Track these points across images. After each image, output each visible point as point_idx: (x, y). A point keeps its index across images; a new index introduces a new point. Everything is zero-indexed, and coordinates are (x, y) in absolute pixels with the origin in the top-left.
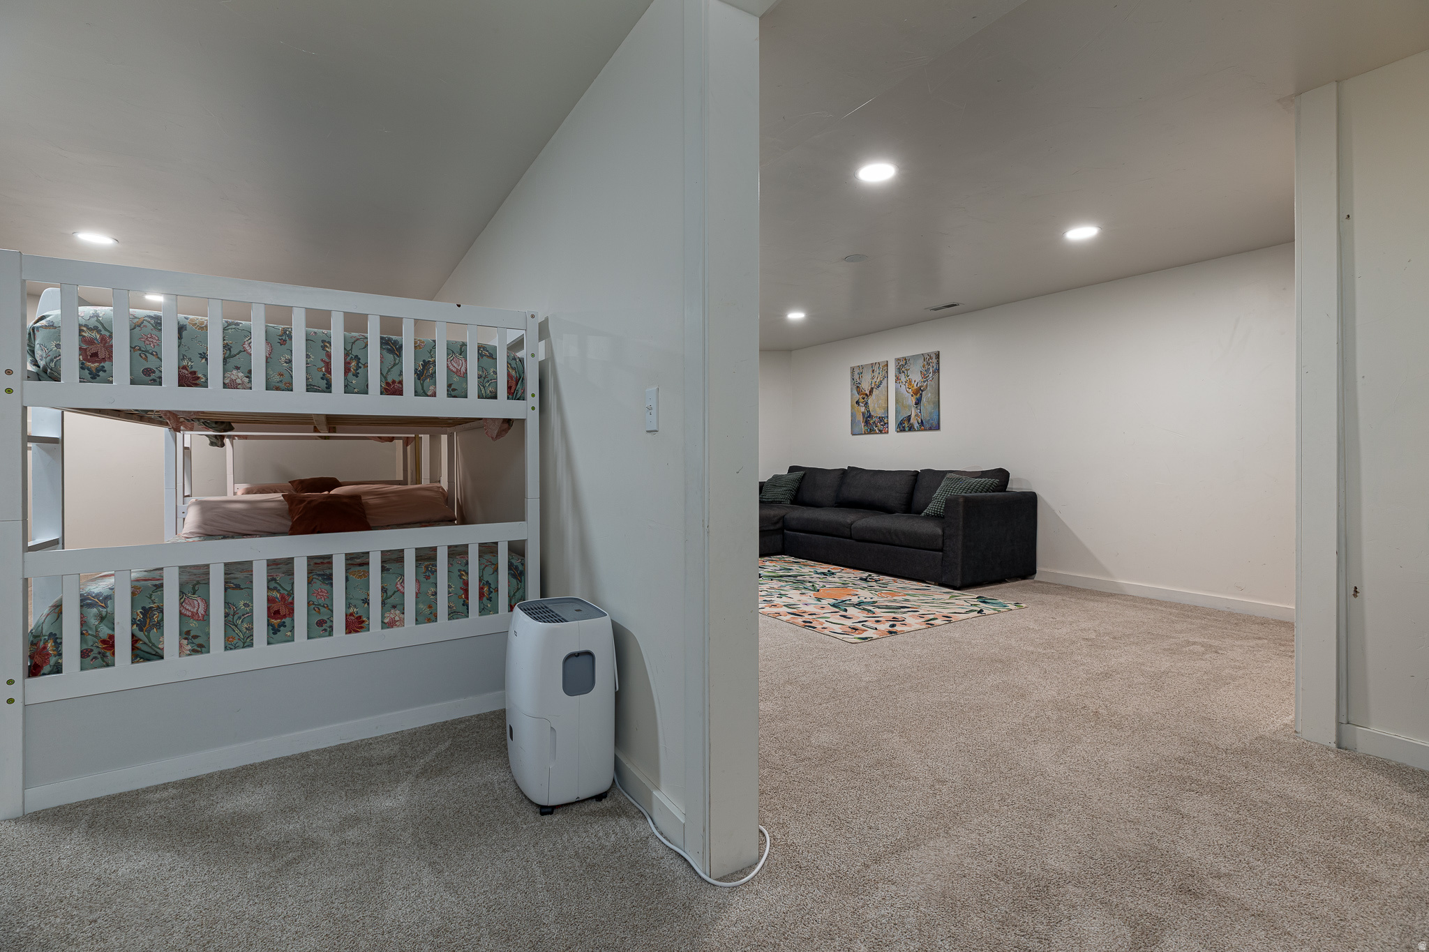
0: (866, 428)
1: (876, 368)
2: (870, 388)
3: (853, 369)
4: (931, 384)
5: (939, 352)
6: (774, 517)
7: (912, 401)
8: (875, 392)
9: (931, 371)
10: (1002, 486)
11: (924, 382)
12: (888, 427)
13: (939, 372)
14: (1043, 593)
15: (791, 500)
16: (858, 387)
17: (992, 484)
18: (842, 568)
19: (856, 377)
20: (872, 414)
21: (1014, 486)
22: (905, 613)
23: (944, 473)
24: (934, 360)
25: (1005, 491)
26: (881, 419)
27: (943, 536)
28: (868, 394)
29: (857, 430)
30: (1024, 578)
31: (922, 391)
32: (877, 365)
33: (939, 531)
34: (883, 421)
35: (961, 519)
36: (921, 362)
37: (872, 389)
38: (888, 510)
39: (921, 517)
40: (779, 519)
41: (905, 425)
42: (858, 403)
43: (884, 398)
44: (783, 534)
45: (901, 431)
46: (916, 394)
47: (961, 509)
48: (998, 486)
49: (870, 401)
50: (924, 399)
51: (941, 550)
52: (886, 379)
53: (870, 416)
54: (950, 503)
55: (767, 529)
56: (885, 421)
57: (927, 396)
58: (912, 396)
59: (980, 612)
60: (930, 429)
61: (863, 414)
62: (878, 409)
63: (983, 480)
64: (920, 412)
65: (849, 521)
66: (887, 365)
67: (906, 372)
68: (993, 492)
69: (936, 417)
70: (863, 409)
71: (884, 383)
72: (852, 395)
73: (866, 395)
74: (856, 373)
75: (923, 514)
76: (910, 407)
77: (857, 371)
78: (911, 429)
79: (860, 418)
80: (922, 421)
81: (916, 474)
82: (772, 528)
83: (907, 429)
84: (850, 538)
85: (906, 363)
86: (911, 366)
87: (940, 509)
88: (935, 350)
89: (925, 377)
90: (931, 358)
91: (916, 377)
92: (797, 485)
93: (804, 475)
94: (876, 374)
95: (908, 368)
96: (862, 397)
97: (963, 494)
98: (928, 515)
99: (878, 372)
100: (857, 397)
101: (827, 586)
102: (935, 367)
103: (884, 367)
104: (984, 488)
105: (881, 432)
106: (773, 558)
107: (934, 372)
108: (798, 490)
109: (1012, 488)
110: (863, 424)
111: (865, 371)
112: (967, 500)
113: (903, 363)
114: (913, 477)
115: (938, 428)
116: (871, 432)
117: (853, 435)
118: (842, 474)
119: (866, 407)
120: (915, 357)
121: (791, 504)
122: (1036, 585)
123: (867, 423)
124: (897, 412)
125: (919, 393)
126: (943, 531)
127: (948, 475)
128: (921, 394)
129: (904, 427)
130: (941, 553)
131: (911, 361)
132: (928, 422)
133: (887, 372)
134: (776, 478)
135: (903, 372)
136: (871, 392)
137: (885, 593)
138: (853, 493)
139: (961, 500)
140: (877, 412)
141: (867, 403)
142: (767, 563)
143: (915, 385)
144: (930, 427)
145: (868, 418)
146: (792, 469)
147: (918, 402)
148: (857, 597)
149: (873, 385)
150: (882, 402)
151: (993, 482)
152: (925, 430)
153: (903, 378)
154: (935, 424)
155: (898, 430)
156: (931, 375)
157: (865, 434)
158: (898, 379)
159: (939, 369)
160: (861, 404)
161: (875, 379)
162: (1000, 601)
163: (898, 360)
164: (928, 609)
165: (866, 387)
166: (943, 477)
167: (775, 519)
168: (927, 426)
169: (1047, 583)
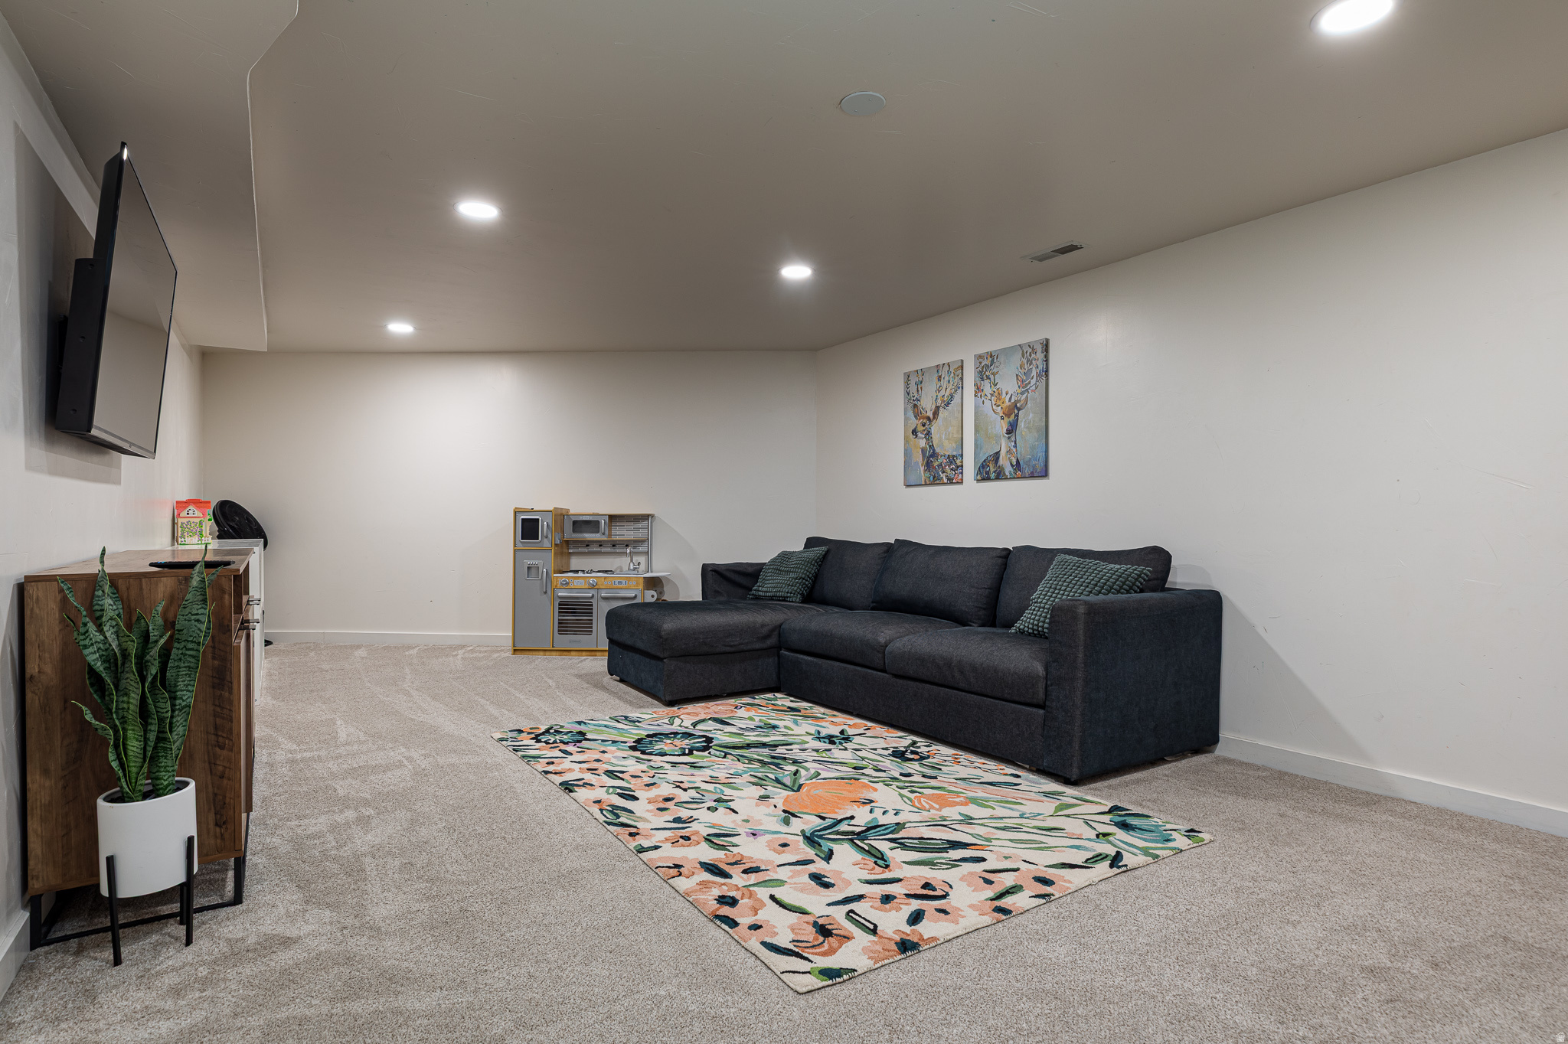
0: (928, 475)
1: (944, 373)
2: (934, 407)
3: (908, 376)
4: (1036, 396)
5: (1047, 341)
6: (763, 625)
7: (1003, 426)
8: (942, 413)
9: (1034, 373)
10: (1157, 579)
11: (1022, 393)
12: (962, 473)
13: (1047, 376)
14: (1237, 794)
15: (802, 594)
16: (915, 406)
17: (1139, 576)
18: (870, 724)
19: (913, 389)
20: (938, 450)
21: (1181, 578)
22: (954, 864)
23: (1052, 553)
24: (1040, 355)
25: (1163, 589)
26: (951, 459)
27: (1046, 678)
28: (931, 417)
29: (913, 480)
30: (1197, 752)
31: (1019, 409)
32: (946, 368)
33: (1040, 669)
34: (955, 462)
35: (1081, 648)
36: (1017, 359)
37: (938, 408)
38: (959, 619)
39: (1009, 636)
40: (772, 631)
41: (989, 471)
42: (914, 432)
43: (956, 423)
44: (779, 656)
45: (983, 479)
46: (1008, 416)
47: (1081, 628)
48: (1149, 580)
49: (933, 430)
50: (1021, 424)
51: (1042, 707)
52: (959, 391)
53: (934, 455)
54: (1060, 615)
55: (749, 647)
56: (958, 462)
57: (1027, 419)
58: (1002, 418)
59: (1116, 860)
60: (1032, 476)
61: (923, 450)
62: (946, 443)
63: (1124, 567)
64: (1015, 447)
65: (882, 640)
66: (962, 367)
67: (992, 377)
68: (1142, 591)
69: (1042, 455)
70: (922, 443)
71: (957, 397)
72: (906, 419)
73: (928, 418)
74: (912, 382)
75: (1013, 630)
76: (998, 437)
77: (914, 379)
78: (1000, 476)
79: (918, 458)
80: (1018, 461)
81: (1006, 554)
82: (758, 646)
83: (993, 476)
84: (884, 671)
85: (993, 361)
86: (1001, 367)
87: (1044, 622)
88: (1041, 336)
89: (1024, 385)
90: (1034, 351)
91: (1008, 385)
92: (813, 569)
93: (828, 552)
94: (944, 383)
95: (995, 370)
96: (922, 422)
97: (1082, 597)
98: (1022, 632)
99: (947, 379)
100: (914, 422)
101: (824, 774)
102: (1040, 367)
103: (956, 370)
104: (1124, 583)
105: (951, 481)
106: (759, 699)
107: (1039, 375)
108: (816, 578)
109: (1175, 583)
110: (922, 469)
111: (926, 378)
112: (1092, 610)
113: (987, 362)
114: (1000, 560)
115: (1044, 474)
116: (935, 481)
117: (908, 486)
118: (885, 552)
119: (927, 439)
120: (1008, 351)
121: (803, 602)
122: (1221, 768)
123: (928, 465)
124: (977, 447)
125: (1013, 412)
126: (1046, 669)
127: (1058, 558)
128: (1017, 416)
129: (988, 473)
130: (1041, 712)
131: (1002, 359)
132: (1027, 463)
133: (962, 379)
134: (784, 557)
135: (988, 378)
136: (936, 413)
137: (929, 797)
138: (901, 586)
139: (1081, 610)
140: (945, 447)
141: (929, 433)
142: (742, 713)
143: (1007, 400)
144: (1032, 473)
145: (930, 456)
146: (811, 542)
147: (1011, 430)
148: (868, 808)
149: (939, 401)
150: (954, 430)
151: (1142, 572)
152: (1023, 477)
153: (987, 388)
154: (1040, 466)
155: (979, 477)
156: (1033, 382)
157: (926, 484)
158: (978, 389)
159: (1047, 371)
160: (919, 434)
161: (943, 392)
162: (1157, 820)
163: (979, 357)
164: (1007, 851)
165: (927, 405)
166: (1052, 560)
167: (765, 631)
168: (1027, 472)
169: (1241, 764)
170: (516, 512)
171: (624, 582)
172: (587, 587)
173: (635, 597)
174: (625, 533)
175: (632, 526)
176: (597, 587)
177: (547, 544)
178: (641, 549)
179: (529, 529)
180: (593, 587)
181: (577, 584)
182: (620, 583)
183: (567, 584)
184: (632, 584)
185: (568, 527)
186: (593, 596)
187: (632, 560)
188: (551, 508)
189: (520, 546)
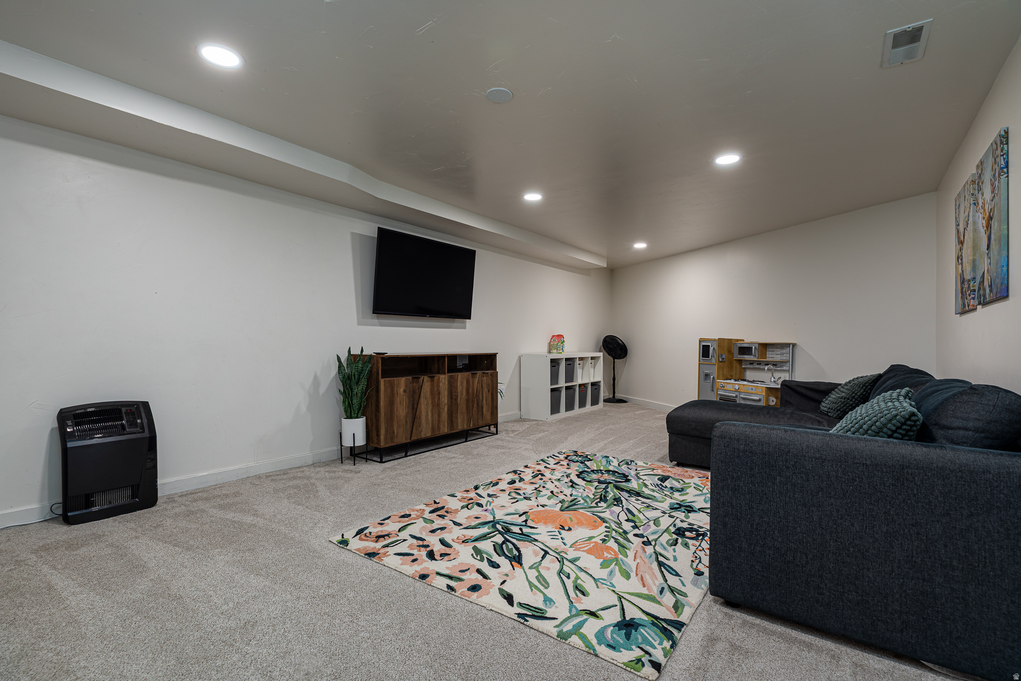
0: (961, 302)
1: (966, 191)
2: (963, 229)
4: (998, 200)
5: (1006, 130)
7: (986, 242)
9: (997, 174)
11: (993, 200)
16: (958, 231)
19: (957, 214)
20: (965, 275)
24: (999, 150)
28: (963, 240)
31: (992, 219)
32: (967, 186)
37: (965, 230)
42: (958, 259)
46: (988, 228)
49: (963, 254)
50: (992, 236)
53: (964, 280)
57: (995, 229)
58: (985, 232)
61: (960, 276)
64: (990, 263)
67: (982, 186)
70: (960, 269)
73: (962, 243)
74: (957, 207)
76: (984, 255)
80: (991, 280)
85: (982, 168)
86: (985, 174)
89: (993, 190)
90: (997, 147)
94: (966, 202)
95: (983, 179)
96: (960, 247)
99: (967, 198)
102: (1000, 164)
107: (999, 175)
110: (960, 296)
113: (980, 171)
119: (961, 265)
123: (962, 292)
125: (989, 224)
128: (991, 227)
132: (995, 282)
135: (980, 188)
136: (964, 236)
141: (962, 258)
143: (987, 210)
145: (962, 282)
147: (989, 245)
149: (965, 223)
153: (980, 200)
154: (1000, 285)
160: (959, 261)
161: (966, 212)
163: (977, 167)
168: (995, 292)
170: (701, 341)
171: (754, 389)
172: (734, 390)
173: (760, 400)
174: (775, 356)
175: (779, 351)
176: (739, 391)
177: (714, 361)
178: (785, 368)
179: (705, 351)
180: (736, 391)
181: (729, 387)
182: (752, 389)
183: (723, 387)
184: (759, 391)
185: (736, 351)
186: (736, 396)
187: (773, 375)
188: (717, 338)
189: (702, 362)
